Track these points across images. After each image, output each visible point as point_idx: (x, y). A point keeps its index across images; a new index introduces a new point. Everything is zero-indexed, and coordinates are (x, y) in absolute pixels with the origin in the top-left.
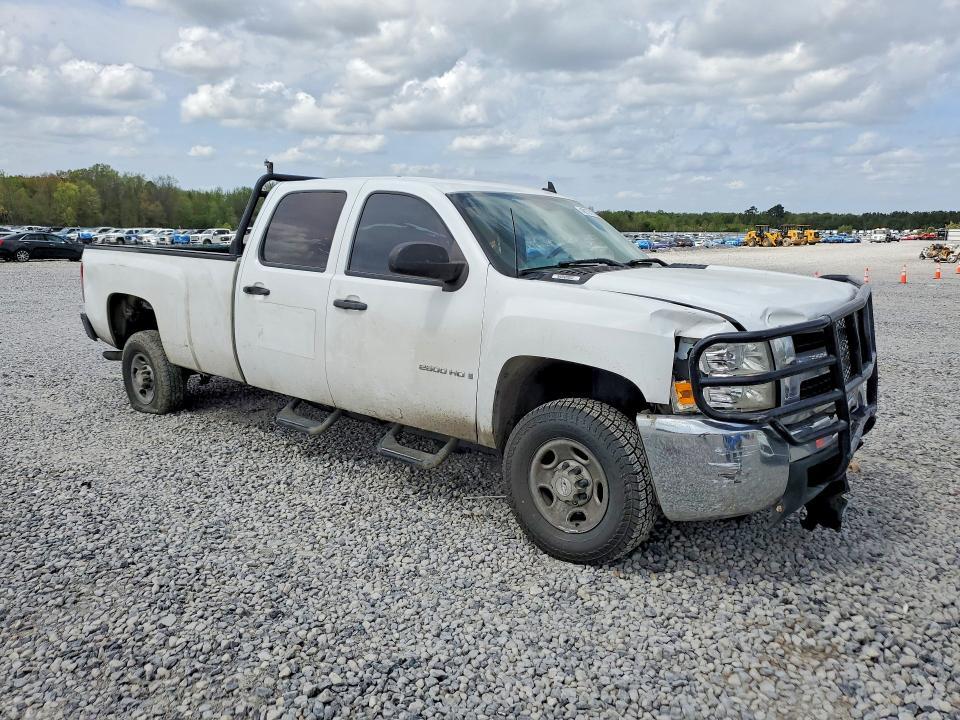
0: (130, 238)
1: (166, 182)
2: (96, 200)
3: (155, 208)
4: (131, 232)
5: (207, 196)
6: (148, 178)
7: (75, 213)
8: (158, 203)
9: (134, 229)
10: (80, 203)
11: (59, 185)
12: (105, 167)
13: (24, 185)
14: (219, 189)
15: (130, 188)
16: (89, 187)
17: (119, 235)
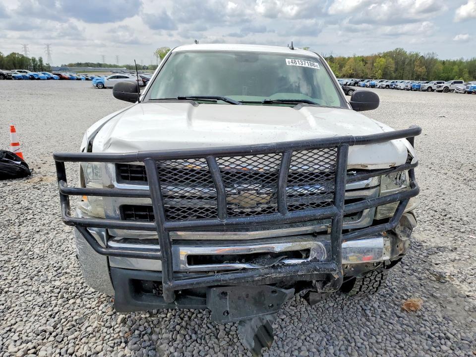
0: (392, 85)
1: (431, 56)
2: (393, 67)
3: (422, 70)
4: (393, 82)
5: (454, 63)
6: (421, 54)
7: (382, 73)
8: (424, 67)
9: (395, 81)
10: (385, 68)
11: (377, 59)
12: (401, 50)
13: (363, 60)
14: (462, 58)
15: (411, 60)
16: (390, 60)
17: (388, 83)
